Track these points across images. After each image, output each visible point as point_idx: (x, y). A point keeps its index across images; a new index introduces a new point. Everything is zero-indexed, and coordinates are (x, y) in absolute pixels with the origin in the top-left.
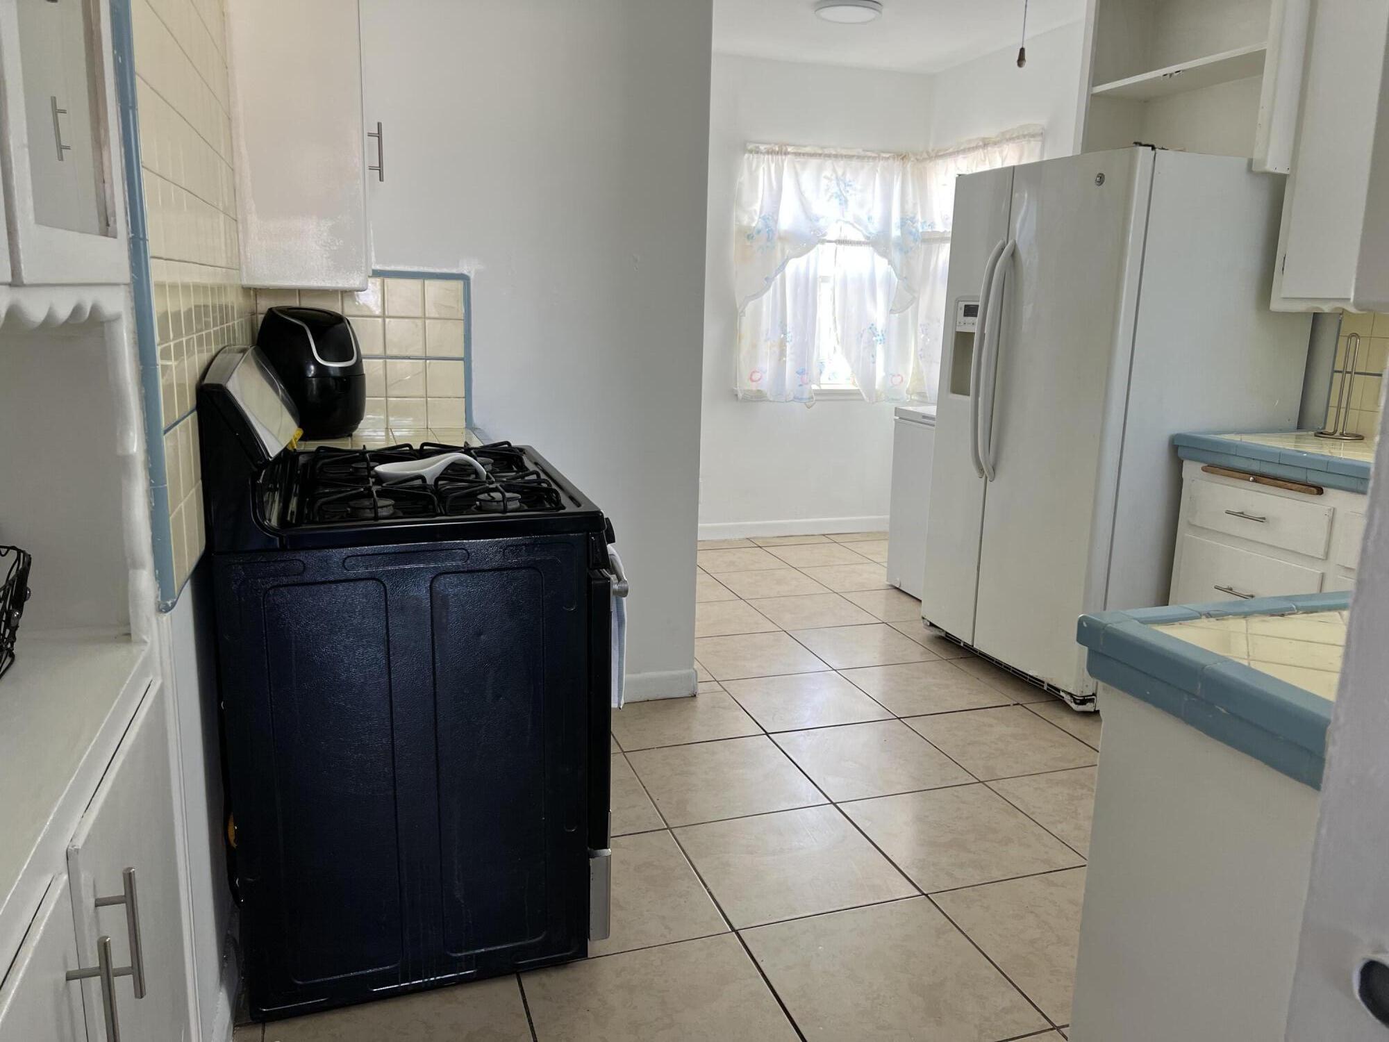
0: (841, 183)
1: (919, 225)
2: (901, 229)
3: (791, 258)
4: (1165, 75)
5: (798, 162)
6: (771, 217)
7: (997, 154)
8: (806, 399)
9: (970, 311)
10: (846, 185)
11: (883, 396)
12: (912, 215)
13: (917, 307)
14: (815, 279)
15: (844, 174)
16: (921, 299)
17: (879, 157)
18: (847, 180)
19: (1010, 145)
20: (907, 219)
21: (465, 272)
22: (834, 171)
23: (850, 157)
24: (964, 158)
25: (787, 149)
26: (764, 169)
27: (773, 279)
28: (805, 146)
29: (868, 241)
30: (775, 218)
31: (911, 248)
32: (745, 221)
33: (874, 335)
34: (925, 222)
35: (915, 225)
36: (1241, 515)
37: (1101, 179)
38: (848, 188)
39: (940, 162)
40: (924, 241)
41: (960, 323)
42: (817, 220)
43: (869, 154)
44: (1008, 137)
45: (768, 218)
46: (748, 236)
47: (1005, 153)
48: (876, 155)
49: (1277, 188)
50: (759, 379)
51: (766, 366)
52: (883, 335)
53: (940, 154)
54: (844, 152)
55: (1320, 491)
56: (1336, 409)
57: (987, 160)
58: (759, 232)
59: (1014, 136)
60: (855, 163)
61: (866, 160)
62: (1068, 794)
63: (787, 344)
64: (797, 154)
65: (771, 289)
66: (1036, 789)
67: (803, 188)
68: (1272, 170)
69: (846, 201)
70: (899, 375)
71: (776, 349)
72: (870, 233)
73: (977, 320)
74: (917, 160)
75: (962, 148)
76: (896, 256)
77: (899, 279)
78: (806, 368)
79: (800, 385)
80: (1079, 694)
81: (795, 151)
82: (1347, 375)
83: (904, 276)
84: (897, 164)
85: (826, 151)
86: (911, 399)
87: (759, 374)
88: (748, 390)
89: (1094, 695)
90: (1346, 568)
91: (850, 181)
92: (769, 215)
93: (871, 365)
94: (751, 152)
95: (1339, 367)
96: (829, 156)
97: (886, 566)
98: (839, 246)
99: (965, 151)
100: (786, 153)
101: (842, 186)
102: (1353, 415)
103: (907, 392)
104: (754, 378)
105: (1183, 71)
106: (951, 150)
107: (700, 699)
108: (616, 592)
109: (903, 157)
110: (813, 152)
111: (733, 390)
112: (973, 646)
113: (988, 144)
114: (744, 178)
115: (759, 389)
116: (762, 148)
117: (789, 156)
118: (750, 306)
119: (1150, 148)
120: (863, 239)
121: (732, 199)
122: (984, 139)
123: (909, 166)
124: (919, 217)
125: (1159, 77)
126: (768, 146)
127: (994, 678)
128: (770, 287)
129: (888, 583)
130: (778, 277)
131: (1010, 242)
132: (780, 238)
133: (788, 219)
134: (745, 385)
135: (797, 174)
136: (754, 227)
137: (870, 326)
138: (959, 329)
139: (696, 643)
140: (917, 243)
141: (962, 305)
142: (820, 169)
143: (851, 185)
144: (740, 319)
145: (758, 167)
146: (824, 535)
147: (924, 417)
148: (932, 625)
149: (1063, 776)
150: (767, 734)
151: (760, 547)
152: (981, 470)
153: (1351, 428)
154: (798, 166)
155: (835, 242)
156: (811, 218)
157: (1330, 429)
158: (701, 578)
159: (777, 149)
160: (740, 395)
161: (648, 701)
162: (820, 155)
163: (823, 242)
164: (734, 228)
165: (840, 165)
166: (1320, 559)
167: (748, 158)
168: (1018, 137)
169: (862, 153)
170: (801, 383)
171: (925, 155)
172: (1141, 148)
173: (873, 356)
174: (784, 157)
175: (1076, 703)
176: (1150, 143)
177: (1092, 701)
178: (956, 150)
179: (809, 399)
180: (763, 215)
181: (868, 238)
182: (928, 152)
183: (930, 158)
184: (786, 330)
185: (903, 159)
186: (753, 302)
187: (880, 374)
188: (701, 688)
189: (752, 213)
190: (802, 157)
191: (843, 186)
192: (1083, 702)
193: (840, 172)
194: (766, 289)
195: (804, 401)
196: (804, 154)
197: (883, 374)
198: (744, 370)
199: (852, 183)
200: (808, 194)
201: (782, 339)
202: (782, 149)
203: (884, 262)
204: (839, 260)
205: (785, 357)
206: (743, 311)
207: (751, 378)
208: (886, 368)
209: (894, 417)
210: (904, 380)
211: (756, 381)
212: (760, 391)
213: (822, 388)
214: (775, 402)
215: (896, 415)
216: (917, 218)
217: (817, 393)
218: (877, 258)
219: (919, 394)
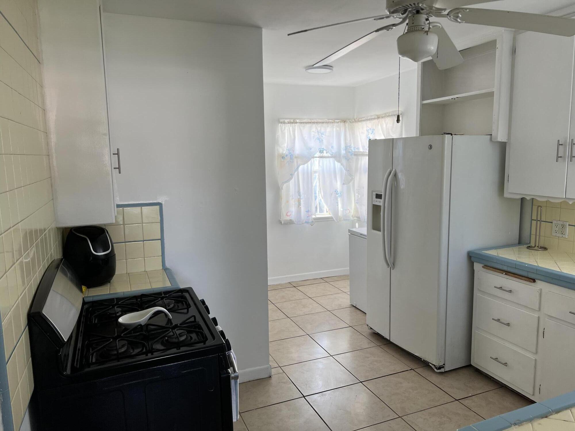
0: (319, 133)
1: (353, 148)
2: (345, 150)
3: (301, 165)
4: (452, 99)
6: (292, 149)
7: (383, 122)
8: (310, 222)
9: (379, 196)
11: (342, 218)
12: (349, 145)
13: (354, 182)
14: (311, 173)
15: (321, 129)
16: (355, 179)
17: (334, 122)
19: (389, 118)
20: (348, 147)
21: (160, 202)
22: (317, 129)
23: (323, 123)
25: (296, 121)
26: (287, 129)
27: (294, 174)
28: (304, 119)
29: (332, 156)
31: (350, 158)
32: (281, 151)
33: (337, 194)
34: (355, 147)
35: (351, 149)
36: (501, 288)
37: (431, 147)
38: (322, 135)
39: (360, 123)
40: (355, 155)
41: (374, 201)
42: (311, 149)
43: (330, 121)
44: (388, 115)
45: (290, 150)
46: (283, 157)
47: (387, 121)
48: (333, 121)
49: (503, 148)
50: (291, 215)
51: (293, 209)
52: (341, 194)
53: (360, 120)
54: (320, 121)
55: (534, 281)
56: (535, 236)
57: (380, 125)
58: (287, 155)
59: (390, 114)
60: (325, 125)
61: (329, 123)
62: (439, 421)
63: (301, 200)
64: (301, 123)
65: (293, 178)
66: (424, 419)
68: (501, 141)
69: (322, 141)
70: (348, 210)
71: (297, 203)
72: (333, 153)
73: (382, 200)
74: (350, 122)
75: (368, 118)
76: (344, 161)
77: (346, 171)
78: (310, 210)
79: (308, 217)
80: (437, 365)
81: (300, 122)
82: (538, 222)
83: (348, 169)
84: (342, 124)
85: (313, 121)
86: (354, 219)
87: (290, 213)
88: (286, 220)
89: (444, 364)
90: (549, 315)
91: (323, 132)
92: (290, 148)
93: (337, 206)
94: (282, 123)
95: (534, 217)
96: (314, 123)
97: (349, 294)
98: (320, 159)
99: (369, 120)
100: (296, 123)
102: (542, 238)
103: (352, 216)
104: (288, 215)
105: (460, 97)
106: (364, 119)
107: (273, 377)
108: (233, 378)
110: (307, 122)
111: (279, 220)
112: (390, 340)
113: (380, 117)
114: (279, 133)
115: (290, 219)
116: (286, 121)
118: (285, 186)
119: (450, 135)
120: (330, 155)
121: (275, 141)
122: (377, 115)
123: (347, 125)
124: (352, 145)
125: (450, 99)
126: (288, 120)
127: (400, 355)
128: (293, 177)
129: (351, 304)
130: (296, 173)
131: (394, 170)
132: (296, 157)
133: (298, 149)
134: (285, 218)
135: (301, 131)
136: (285, 154)
137: (335, 190)
138: (374, 203)
139: (270, 345)
140: (352, 156)
141: (375, 193)
142: (311, 129)
143: (324, 134)
144: (281, 191)
145: (284, 129)
146: (321, 278)
147: (361, 234)
148: (371, 328)
149: (434, 410)
150: (304, 397)
151: (295, 287)
152: (388, 265)
153: (542, 244)
154: (301, 127)
155: (319, 157)
156: (308, 148)
157: (533, 244)
158: (271, 307)
159: (292, 121)
160: (283, 222)
161: (250, 381)
162: (310, 123)
163: (314, 157)
164: (277, 154)
165: (319, 126)
166: (537, 310)
167: (281, 125)
168: (392, 115)
169: (327, 121)
171: (353, 121)
172: (447, 135)
173: (337, 203)
174: (295, 124)
175: (437, 369)
176: (450, 133)
177: (443, 367)
178: (366, 119)
179: (312, 222)
180: (288, 149)
182: (354, 120)
183: (356, 121)
184: (300, 195)
185: (344, 122)
186: (286, 184)
188: (273, 371)
189: (283, 148)
190: (303, 124)
191: (321, 135)
192: (440, 368)
193: (319, 129)
194: (291, 179)
195: (310, 223)
196: (303, 123)
197: (342, 209)
198: (284, 212)
199: (324, 133)
200: (306, 138)
201: (299, 198)
202: (294, 121)
203: (339, 164)
204: (321, 164)
205: (301, 205)
206: (282, 188)
207: (287, 215)
208: (343, 207)
209: (348, 235)
210: (350, 212)
211: (289, 216)
212: (291, 220)
213: (317, 217)
214: (297, 224)
215: (349, 233)
216: (352, 146)
217: (315, 219)
218: (336, 163)
219: (357, 217)
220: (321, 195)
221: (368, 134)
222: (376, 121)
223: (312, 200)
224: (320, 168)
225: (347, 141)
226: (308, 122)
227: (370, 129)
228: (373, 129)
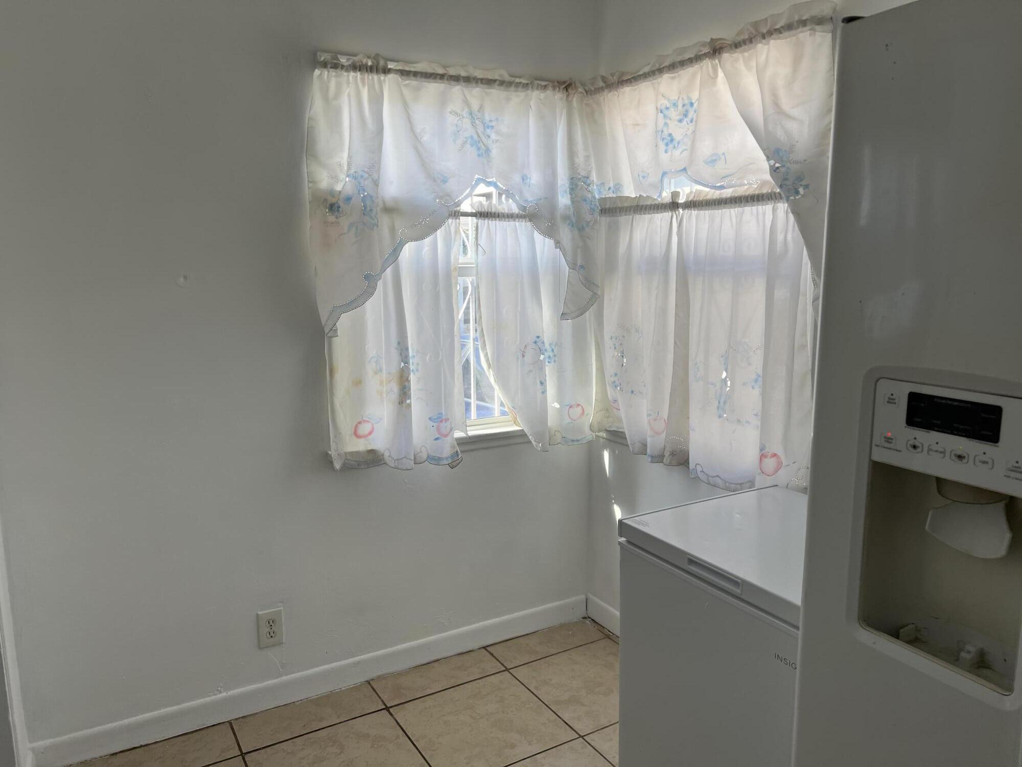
0: (477, 122)
1: (595, 189)
2: (571, 194)
3: (407, 241)
5: (405, 85)
7: (744, 63)
8: (447, 458)
10: (486, 127)
11: (559, 436)
12: (583, 173)
13: (601, 310)
15: (481, 108)
16: (606, 297)
17: (532, 84)
18: (487, 117)
19: (772, 42)
20: (578, 179)
22: (466, 103)
23: (489, 82)
24: (673, 78)
25: (387, 64)
26: (349, 95)
27: (379, 276)
28: (417, 62)
29: (522, 212)
30: (375, 176)
31: (588, 223)
32: (324, 181)
33: (541, 351)
34: (603, 184)
35: (590, 188)
38: (488, 131)
39: (627, 90)
40: (604, 211)
42: (445, 181)
43: (517, 80)
45: (363, 177)
46: (331, 207)
47: (764, 55)
48: (528, 82)
50: (370, 433)
51: (380, 412)
52: (553, 350)
54: (479, 74)
57: (722, 78)
58: (348, 199)
59: (783, 24)
60: (496, 93)
61: (513, 88)
63: (412, 376)
64: (404, 73)
65: (379, 291)
67: (418, 128)
69: (488, 150)
70: (579, 405)
71: (395, 388)
72: (526, 201)
74: (588, 90)
76: (566, 234)
77: (571, 269)
78: (443, 411)
79: (437, 439)
81: (400, 68)
83: (579, 264)
84: (558, 97)
85: (452, 72)
86: (597, 436)
87: (369, 425)
88: (352, 453)
91: (491, 121)
92: (363, 171)
93: (541, 395)
94: (324, 65)
96: (456, 79)
98: (481, 221)
99: (673, 67)
100: (386, 71)
101: (480, 129)
103: (592, 428)
104: (361, 432)
109: (567, 86)
110: (429, 71)
111: (324, 455)
113: (723, 47)
114: (316, 108)
115: (371, 447)
116: (343, 60)
117: (391, 76)
118: (344, 322)
120: (515, 210)
123: (575, 100)
124: (594, 177)
126: (353, 59)
128: (375, 289)
130: (389, 271)
132: (386, 210)
134: (346, 446)
135: (406, 106)
136: (340, 192)
137: (535, 339)
140: (595, 215)
142: (443, 101)
143: (492, 127)
145: (338, 95)
146: (485, 647)
154: (406, 92)
155: (475, 215)
156: (437, 179)
159: (370, 63)
160: (338, 463)
162: (442, 77)
163: (457, 214)
164: (307, 194)
165: (475, 94)
167: (321, 78)
168: (789, 27)
169: (507, 78)
170: (437, 436)
171: (601, 84)
173: (542, 383)
174: (382, 77)
178: (657, 66)
179: (451, 456)
180: (352, 171)
181: (524, 209)
182: (604, 79)
184: (407, 357)
185: (566, 88)
186: (350, 313)
187: (554, 405)
189: (335, 168)
190: (413, 77)
193: (475, 105)
194: (368, 293)
195: (445, 462)
196: (416, 74)
197: (557, 405)
198: (343, 419)
199: (493, 124)
200: (426, 138)
201: (402, 370)
202: (378, 63)
203: (549, 242)
204: (483, 241)
205: (410, 398)
206: (334, 330)
207: (356, 434)
208: (560, 398)
209: (618, 548)
210: (585, 413)
211: (364, 437)
212: (372, 452)
213: (471, 433)
214: (396, 468)
215: (621, 535)
216: (591, 178)
217: (462, 442)
218: (538, 237)
219: (607, 431)
220: (486, 355)
221: (666, 124)
222: (707, 64)
223: (453, 377)
224: (480, 257)
225: (577, 160)
226: (432, 71)
227: (675, 105)
228: (686, 102)
